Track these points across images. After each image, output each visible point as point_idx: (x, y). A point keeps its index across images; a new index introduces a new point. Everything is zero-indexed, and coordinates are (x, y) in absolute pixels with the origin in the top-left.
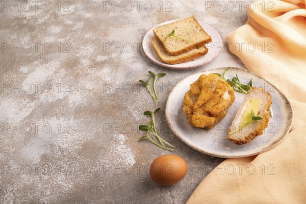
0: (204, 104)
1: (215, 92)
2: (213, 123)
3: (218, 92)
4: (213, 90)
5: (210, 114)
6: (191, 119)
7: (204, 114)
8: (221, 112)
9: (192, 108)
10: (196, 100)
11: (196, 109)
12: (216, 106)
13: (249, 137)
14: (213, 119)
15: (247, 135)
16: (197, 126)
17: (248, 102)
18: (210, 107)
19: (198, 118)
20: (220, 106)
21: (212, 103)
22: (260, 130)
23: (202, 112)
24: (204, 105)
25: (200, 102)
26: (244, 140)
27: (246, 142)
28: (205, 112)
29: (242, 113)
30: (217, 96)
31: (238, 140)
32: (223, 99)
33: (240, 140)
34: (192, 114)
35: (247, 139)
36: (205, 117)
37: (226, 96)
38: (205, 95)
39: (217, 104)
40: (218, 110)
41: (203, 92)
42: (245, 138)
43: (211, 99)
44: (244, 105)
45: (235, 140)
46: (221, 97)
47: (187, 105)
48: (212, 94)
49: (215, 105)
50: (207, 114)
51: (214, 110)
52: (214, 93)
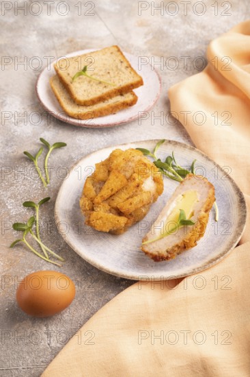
0: (111, 196)
1: (130, 179)
2: (123, 225)
3: (134, 179)
4: (128, 175)
5: (120, 213)
6: (89, 217)
7: (110, 211)
8: (136, 210)
9: (92, 200)
10: (101, 189)
11: (99, 204)
12: (130, 200)
13: (173, 250)
14: (123, 220)
15: (170, 247)
16: (98, 229)
17: (180, 196)
18: (120, 201)
19: (99, 216)
20: (136, 200)
21: (124, 195)
22: (190, 240)
23: (108, 207)
24: (112, 198)
25: (106, 192)
26: (165, 254)
27: (167, 258)
28: (113, 208)
29: (169, 213)
30: (133, 184)
31: (156, 253)
32: (141, 190)
33: (159, 254)
34: (93, 209)
35: (170, 253)
36: (112, 217)
37: (148, 185)
38: (114, 183)
39: (132, 197)
40: (133, 205)
41: (112, 177)
42: (167, 252)
43: (123, 188)
44: (172, 201)
45: (151, 254)
46: (138, 186)
47: (86, 196)
48: (125, 180)
49: (128, 199)
50: (115, 212)
51: (126, 207)
52: (127, 180)
